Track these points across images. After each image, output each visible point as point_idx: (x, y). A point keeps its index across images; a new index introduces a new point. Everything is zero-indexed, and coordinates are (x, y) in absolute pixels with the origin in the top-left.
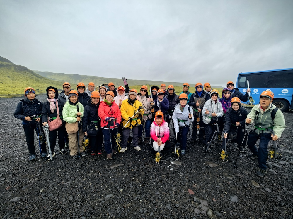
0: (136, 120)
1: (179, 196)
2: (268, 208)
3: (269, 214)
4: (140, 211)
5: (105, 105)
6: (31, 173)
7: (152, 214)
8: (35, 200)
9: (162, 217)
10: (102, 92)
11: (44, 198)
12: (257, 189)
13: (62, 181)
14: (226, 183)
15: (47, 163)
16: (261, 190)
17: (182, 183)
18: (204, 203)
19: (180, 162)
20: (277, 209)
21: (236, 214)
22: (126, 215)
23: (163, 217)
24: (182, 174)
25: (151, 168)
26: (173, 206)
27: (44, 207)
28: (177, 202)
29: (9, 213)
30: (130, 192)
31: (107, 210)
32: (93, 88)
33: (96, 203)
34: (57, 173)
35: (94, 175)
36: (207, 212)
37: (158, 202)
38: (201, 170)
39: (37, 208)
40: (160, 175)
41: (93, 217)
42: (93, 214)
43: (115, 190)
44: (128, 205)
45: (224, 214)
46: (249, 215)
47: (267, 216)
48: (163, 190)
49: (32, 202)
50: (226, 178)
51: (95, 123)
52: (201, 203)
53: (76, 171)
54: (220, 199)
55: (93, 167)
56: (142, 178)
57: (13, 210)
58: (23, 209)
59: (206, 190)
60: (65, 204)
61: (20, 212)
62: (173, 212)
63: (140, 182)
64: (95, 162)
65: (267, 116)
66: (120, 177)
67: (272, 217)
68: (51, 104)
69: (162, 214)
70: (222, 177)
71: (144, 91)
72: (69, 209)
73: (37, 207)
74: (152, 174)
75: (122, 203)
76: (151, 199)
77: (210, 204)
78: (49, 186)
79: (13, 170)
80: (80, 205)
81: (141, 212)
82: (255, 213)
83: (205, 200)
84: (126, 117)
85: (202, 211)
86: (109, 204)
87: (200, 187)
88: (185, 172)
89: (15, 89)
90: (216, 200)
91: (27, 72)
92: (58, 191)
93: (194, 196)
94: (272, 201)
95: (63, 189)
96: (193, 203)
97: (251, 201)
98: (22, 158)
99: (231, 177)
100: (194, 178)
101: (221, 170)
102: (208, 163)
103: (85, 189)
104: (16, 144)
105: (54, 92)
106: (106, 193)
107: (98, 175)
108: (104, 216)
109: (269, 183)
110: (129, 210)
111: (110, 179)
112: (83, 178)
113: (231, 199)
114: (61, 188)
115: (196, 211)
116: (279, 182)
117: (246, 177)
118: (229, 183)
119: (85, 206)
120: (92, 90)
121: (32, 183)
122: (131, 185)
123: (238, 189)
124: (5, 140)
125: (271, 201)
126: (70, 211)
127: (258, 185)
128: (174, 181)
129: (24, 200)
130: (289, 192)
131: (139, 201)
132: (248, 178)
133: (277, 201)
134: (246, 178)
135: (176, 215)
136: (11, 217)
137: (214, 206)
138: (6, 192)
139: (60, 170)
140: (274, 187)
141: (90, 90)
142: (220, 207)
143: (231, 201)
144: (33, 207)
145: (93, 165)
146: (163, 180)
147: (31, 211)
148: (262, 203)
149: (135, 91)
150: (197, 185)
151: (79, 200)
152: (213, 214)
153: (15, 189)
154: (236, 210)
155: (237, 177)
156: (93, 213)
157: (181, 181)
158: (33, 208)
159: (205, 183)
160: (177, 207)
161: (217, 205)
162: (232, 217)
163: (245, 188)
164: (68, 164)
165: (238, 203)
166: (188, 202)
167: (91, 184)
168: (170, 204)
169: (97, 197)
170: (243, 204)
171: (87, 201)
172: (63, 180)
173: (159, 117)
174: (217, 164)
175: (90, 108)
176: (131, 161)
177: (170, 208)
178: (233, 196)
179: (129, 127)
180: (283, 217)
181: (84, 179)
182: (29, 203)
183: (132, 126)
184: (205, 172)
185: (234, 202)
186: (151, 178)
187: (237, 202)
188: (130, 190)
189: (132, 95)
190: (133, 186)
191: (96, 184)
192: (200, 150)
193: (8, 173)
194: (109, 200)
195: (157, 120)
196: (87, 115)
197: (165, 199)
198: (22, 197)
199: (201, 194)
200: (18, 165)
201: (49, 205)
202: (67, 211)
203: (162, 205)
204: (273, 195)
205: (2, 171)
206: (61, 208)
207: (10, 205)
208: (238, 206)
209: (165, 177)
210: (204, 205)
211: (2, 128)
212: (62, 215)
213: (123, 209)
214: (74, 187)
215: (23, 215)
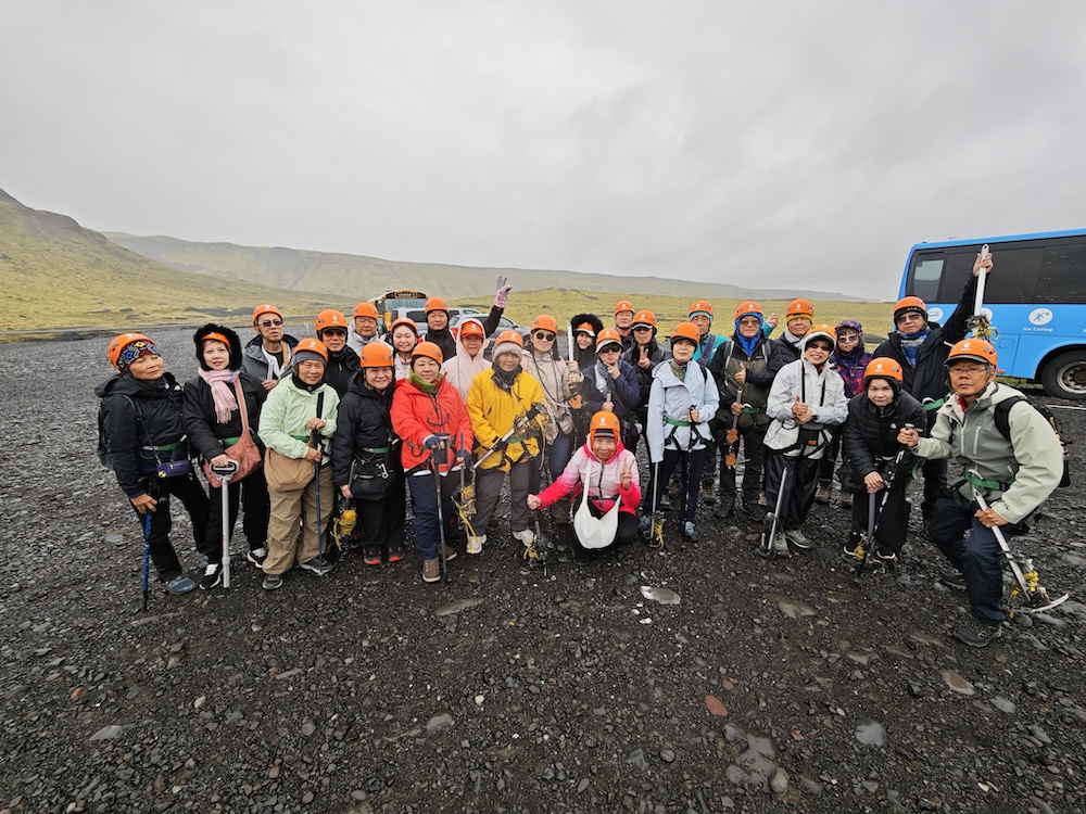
0: (522, 443)
1: (674, 720)
2: (994, 768)
3: (995, 788)
4: (546, 774)
5: (413, 394)
6: (150, 638)
7: (585, 783)
8: (180, 736)
9: (617, 794)
10: (403, 339)
11: (212, 726)
12: (959, 702)
13: (268, 667)
14: (843, 676)
15: (206, 603)
16: (977, 704)
17: (686, 676)
18: (762, 746)
19: (675, 595)
20: (1029, 772)
21: (873, 787)
22: (500, 788)
23: (621, 795)
24: (684, 640)
25: (576, 618)
26: (655, 758)
27: (215, 759)
28: (669, 745)
29: (98, 777)
30: (510, 707)
31: (434, 770)
32: (373, 325)
33: (397, 746)
34: (246, 639)
35: (380, 645)
36: (770, 778)
37: (603, 743)
38: (753, 627)
39: (191, 762)
40: (606, 643)
41: (389, 792)
42: (390, 783)
43: (456, 700)
44: (504, 753)
45: (829, 786)
46: (922, 791)
47: (989, 796)
48: (620, 699)
49: (169, 741)
50: (843, 657)
51: (378, 456)
52: (752, 747)
53: (317, 631)
54: (818, 735)
55: (374, 612)
56: (545, 653)
57: (110, 769)
58: (145, 765)
59: (770, 700)
60: (291, 747)
61: (133, 776)
62: (652, 779)
63: (540, 667)
64: (380, 594)
65: (979, 428)
66: (471, 651)
67: (1006, 800)
68: (217, 392)
69: (616, 785)
70: (829, 657)
71: (545, 339)
72: (304, 766)
73: (191, 760)
74: (579, 640)
75: (484, 745)
76: (581, 733)
77: (784, 750)
78: (225, 686)
79: (81, 628)
80: (341, 752)
81: (548, 778)
82: (944, 786)
83: (765, 735)
84: (487, 436)
85: (754, 774)
86: (439, 750)
87: (747, 690)
88: (693, 633)
89: (30, 308)
90: (802, 738)
91: (76, 240)
92: (260, 703)
93: (727, 723)
94: (1015, 743)
95: (277, 695)
96: (724, 748)
97: (933, 743)
98: (106, 586)
99: (864, 653)
100: (726, 657)
101: (827, 627)
102: (777, 602)
103: (353, 695)
104: (75, 534)
105: (226, 345)
106: (427, 708)
107: (395, 642)
108: (426, 790)
109: (1011, 680)
110: (509, 769)
111: (438, 656)
112: (343, 656)
113: (857, 734)
114: (268, 694)
115: (734, 774)
116: (1046, 678)
117: (920, 656)
118: (852, 678)
119: (359, 755)
120: (369, 334)
121: (158, 674)
122: (509, 680)
123: (885, 700)
124: (34, 521)
125: (1009, 744)
126: (311, 771)
127: (966, 687)
128: (654, 665)
129: (142, 735)
130: (1080, 712)
131: (539, 741)
132: (931, 660)
133: (1030, 745)
134: (919, 661)
135: (666, 787)
136: (108, 790)
137: (794, 756)
138: (75, 708)
139: (255, 629)
140: (1028, 694)
141: (364, 333)
142: (817, 763)
143: (859, 742)
144: (177, 759)
145: (375, 604)
146: (617, 662)
147: (173, 772)
148: (974, 751)
149: (515, 340)
150: (736, 681)
151: (339, 735)
152: (789, 784)
153: (103, 697)
154: (874, 774)
155: (886, 656)
156: (390, 778)
157: (681, 666)
158: (179, 764)
159: (765, 675)
160: (666, 762)
161: (807, 753)
162: (860, 797)
163: (915, 696)
164: (284, 605)
165: (882, 750)
166: (706, 743)
167: (372, 678)
168: (644, 750)
169: (399, 724)
170: (906, 755)
171: (364, 738)
172: (273, 663)
173: (605, 433)
174: (811, 605)
175: (360, 404)
176: (508, 590)
177: (645, 764)
178: (869, 724)
179: (500, 466)
180: (1046, 801)
181: (348, 661)
182: (160, 745)
183: (508, 464)
184: (765, 635)
185: (869, 746)
186: (578, 655)
187: (879, 744)
188: (509, 699)
189: (506, 353)
190: (516, 685)
191: (393, 679)
192: (746, 549)
193: (65, 639)
194: (440, 734)
195: (597, 445)
196: (347, 428)
197: (626, 734)
198: (132, 725)
199: (749, 713)
200: (95, 612)
201: (232, 751)
202: (299, 773)
203: (617, 753)
204: (1021, 721)
205: (46, 634)
206: (278, 761)
207: (97, 753)
208: (884, 759)
209: (625, 653)
210: (763, 755)
211: (13, 473)
212: (286, 784)
213: (488, 765)
214: (313, 687)
215: (145, 785)
